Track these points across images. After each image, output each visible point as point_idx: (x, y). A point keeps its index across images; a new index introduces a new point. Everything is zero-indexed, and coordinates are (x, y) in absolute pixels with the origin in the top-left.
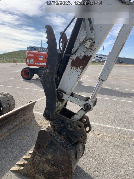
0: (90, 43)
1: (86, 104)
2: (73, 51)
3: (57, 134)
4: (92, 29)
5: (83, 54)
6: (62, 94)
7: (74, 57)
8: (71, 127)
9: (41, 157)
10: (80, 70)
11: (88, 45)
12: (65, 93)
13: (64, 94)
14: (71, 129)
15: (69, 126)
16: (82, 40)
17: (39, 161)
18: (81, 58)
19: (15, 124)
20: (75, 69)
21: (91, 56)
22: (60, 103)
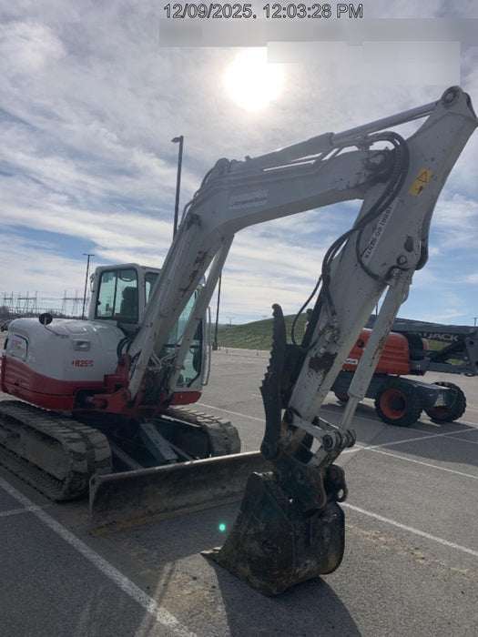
0: (329, 335)
1: (327, 435)
2: (311, 344)
3: (280, 489)
4: (334, 313)
5: (322, 350)
6: (292, 416)
7: (312, 353)
8: (302, 478)
9: (249, 527)
10: (321, 376)
11: (327, 336)
12: (298, 415)
13: (295, 417)
14: (302, 482)
15: (299, 475)
16: (321, 329)
17: (245, 535)
18: (319, 355)
19: (229, 489)
20: (314, 373)
21: (336, 354)
22: (291, 432)
